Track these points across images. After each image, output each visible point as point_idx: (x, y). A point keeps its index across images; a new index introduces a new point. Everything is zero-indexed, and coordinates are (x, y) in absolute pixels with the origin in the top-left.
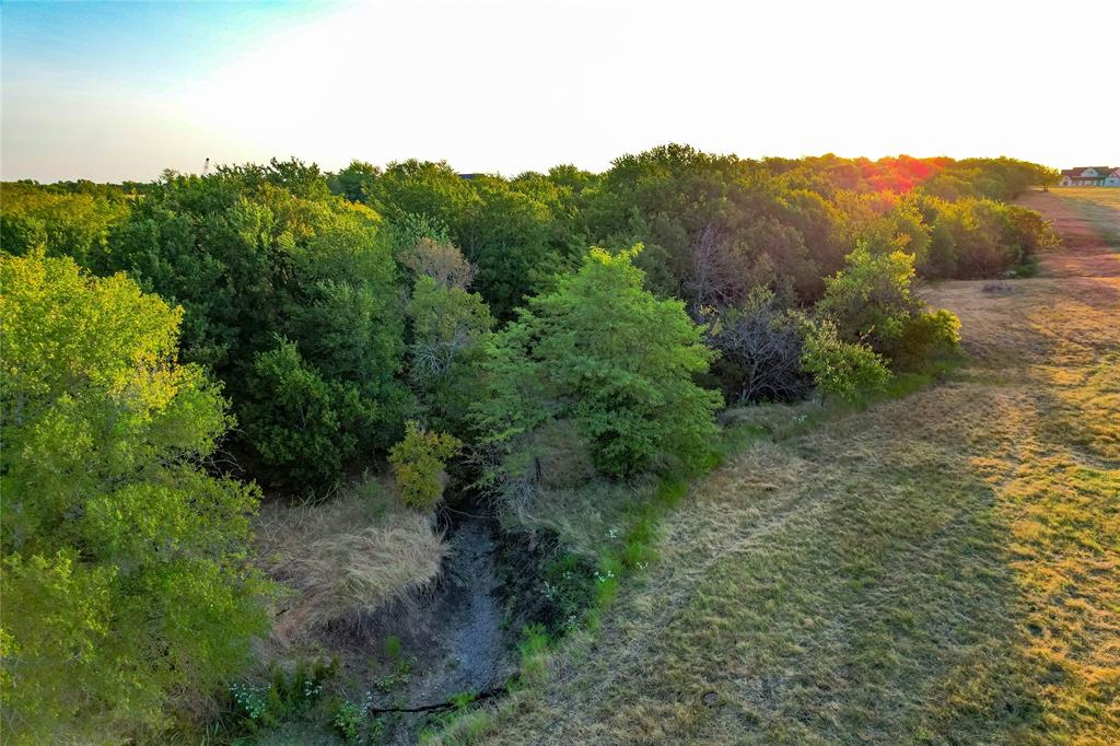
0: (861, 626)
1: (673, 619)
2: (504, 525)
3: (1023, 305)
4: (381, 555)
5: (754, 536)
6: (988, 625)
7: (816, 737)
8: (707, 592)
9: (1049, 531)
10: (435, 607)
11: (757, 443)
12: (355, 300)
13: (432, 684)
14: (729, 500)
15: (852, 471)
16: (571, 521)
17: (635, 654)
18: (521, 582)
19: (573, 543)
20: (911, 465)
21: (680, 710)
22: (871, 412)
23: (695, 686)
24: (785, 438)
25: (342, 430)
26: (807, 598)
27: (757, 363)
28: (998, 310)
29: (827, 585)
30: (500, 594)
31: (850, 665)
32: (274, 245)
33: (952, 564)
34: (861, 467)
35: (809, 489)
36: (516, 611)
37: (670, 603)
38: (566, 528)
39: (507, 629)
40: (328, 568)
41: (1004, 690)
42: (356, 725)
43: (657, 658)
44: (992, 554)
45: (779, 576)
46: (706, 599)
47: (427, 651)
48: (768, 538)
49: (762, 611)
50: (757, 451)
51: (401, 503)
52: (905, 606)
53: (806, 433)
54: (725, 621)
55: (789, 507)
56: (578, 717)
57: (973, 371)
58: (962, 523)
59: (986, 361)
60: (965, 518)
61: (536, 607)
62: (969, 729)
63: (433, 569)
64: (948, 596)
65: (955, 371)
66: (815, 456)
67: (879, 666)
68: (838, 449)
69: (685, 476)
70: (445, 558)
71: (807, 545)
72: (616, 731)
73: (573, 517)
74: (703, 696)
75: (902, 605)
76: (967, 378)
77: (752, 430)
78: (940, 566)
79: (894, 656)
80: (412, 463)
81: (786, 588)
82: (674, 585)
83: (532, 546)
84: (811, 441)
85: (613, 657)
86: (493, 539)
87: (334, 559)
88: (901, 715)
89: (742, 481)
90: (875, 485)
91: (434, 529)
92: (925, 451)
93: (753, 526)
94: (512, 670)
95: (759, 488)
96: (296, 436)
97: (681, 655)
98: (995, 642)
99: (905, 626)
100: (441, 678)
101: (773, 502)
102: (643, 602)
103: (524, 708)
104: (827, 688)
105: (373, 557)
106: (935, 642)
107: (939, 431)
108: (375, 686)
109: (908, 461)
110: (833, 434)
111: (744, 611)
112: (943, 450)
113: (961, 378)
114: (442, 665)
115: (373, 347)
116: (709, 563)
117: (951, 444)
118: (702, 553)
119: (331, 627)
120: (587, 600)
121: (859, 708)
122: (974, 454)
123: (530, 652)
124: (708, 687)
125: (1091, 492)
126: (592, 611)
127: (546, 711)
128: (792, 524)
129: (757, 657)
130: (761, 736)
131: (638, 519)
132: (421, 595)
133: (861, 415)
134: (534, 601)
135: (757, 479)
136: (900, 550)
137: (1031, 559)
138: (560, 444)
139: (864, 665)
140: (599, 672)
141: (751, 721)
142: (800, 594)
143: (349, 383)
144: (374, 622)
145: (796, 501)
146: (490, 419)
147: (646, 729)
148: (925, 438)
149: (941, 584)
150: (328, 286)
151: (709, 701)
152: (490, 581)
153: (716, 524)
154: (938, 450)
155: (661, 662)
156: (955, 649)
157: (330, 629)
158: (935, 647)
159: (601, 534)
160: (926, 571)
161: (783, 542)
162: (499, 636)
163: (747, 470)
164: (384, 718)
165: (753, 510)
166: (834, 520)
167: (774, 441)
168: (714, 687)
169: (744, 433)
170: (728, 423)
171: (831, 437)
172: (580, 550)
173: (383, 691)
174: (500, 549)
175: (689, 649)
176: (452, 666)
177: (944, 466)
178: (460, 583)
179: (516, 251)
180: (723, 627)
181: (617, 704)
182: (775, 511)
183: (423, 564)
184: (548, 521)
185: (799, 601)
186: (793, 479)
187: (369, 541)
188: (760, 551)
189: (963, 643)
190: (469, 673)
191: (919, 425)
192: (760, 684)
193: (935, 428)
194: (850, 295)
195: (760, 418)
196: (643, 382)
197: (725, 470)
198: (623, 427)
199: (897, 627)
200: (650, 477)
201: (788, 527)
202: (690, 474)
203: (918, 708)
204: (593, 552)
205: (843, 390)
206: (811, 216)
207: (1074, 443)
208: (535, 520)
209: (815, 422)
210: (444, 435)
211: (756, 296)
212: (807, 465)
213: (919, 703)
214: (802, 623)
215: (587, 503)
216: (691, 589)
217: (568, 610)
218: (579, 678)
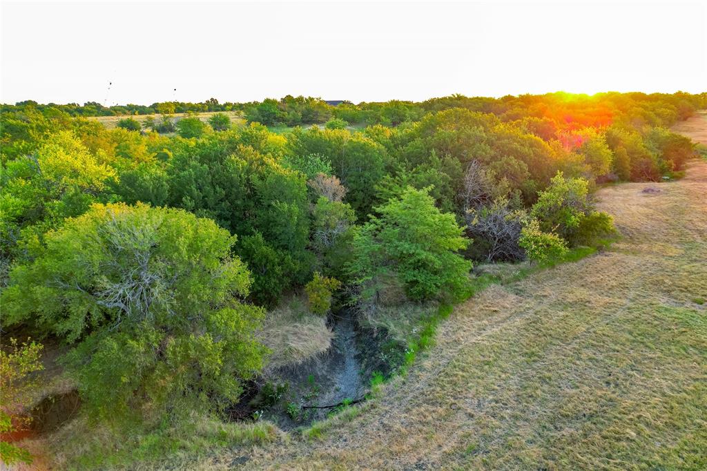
0: (527, 379)
1: (440, 372)
2: (361, 324)
3: (663, 202)
4: (303, 337)
5: (484, 335)
6: (586, 381)
7: (497, 423)
8: (458, 360)
9: (632, 338)
10: (328, 363)
11: (493, 285)
12: (289, 210)
13: (328, 397)
14: (473, 316)
15: (540, 302)
16: (394, 323)
17: (422, 386)
18: (369, 352)
19: (395, 335)
20: (571, 301)
21: (440, 410)
22: (557, 269)
23: (448, 401)
24: (508, 283)
25: (283, 276)
26: (504, 365)
27: (497, 239)
28: (647, 206)
29: (515, 360)
30: (359, 358)
31: (518, 395)
32: (248, 180)
33: (578, 352)
34: (545, 300)
35: (516, 312)
36: (367, 366)
37: (440, 365)
38: (392, 327)
39: (363, 374)
40: (279, 342)
41: (584, 408)
42: (297, 413)
43: (432, 389)
44: (599, 349)
45: (493, 355)
46: (457, 364)
47: (326, 383)
48: (490, 336)
49: (482, 370)
50: (492, 289)
51: (310, 311)
52: (550, 371)
53: (519, 280)
54: (464, 374)
55: (504, 321)
56: (396, 411)
57: (622, 246)
58: (589, 332)
59: (632, 239)
60: (591, 330)
61: (377, 364)
62: (564, 423)
63: (328, 345)
64: (571, 367)
65: (612, 245)
66: (522, 293)
67: (531, 396)
68: (535, 290)
69: (453, 303)
70: (332, 339)
71: (509, 340)
72: (412, 417)
73: (396, 321)
74: (451, 405)
75: (549, 371)
76: (618, 250)
77: (491, 278)
78: (572, 353)
79: (539, 392)
80: (316, 293)
81: (495, 360)
82: (442, 357)
83: (375, 335)
84: (522, 284)
85: (412, 387)
86: (355, 330)
87: (281, 338)
88: (536, 416)
89: (481, 306)
90: (550, 311)
91: (327, 325)
92: (582, 293)
93: (484, 330)
94: (367, 391)
95: (490, 310)
96: (262, 278)
97: (443, 388)
98: (587, 388)
99: (547, 380)
100: (332, 395)
101: (496, 317)
102: (427, 364)
103: (373, 407)
104: (506, 405)
105: (299, 338)
106: (560, 387)
107: (592, 282)
108: (304, 397)
109: (571, 298)
110: (534, 281)
111: (473, 370)
112: (591, 293)
113: (614, 250)
114: (332, 389)
115: (298, 233)
116: (460, 347)
117: (596, 289)
118: (457, 342)
119: (282, 370)
120: (402, 362)
121: (519, 413)
122: (607, 296)
123: (376, 384)
124: (453, 401)
125: (661, 319)
126: (403, 367)
127: (382, 408)
128: (503, 330)
129: (477, 390)
130: (474, 422)
131: (427, 324)
132: (322, 356)
133: (552, 271)
134: (376, 362)
135: (490, 305)
136: (555, 345)
137: (618, 351)
138: (389, 282)
139: (525, 396)
140: (405, 393)
141: (471, 416)
142: (501, 363)
143: (286, 252)
144: (301, 368)
145: (508, 318)
146: (355, 271)
147: (425, 417)
148: (583, 286)
149: (570, 362)
150: (276, 203)
151: (453, 407)
152: (353, 351)
153: (466, 328)
154: (588, 293)
155: (433, 390)
156: (568, 391)
157: (281, 370)
158: (559, 390)
159: (409, 331)
160: (565, 356)
161: (497, 338)
162: (359, 377)
163: (485, 300)
164: (308, 411)
165: (485, 322)
166: (524, 329)
167: (502, 284)
168: (456, 401)
169: (487, 280)
170: (478, 274)
171: (533, 283)
172: (398, 338)
173: (307, 399)
174: (358, 335)
175: (447, 385)
176: (337, 390)
177: (589, 302)
178: (339, 352)
179: (367, 174)
180: (463, 376)
181: (413, 407)
182: (496, 323)
183: (323, 342)
184: (383, 323)
185: (500, 367)
186: (508, 306)
187: (297, 330)
188: (485, 342)
189: (572, 388)
190: (346, 393)
191: (582, 278)
192: (476, 401)
193: (590, 280)
194: (551, 203)
195: (495, 271)
196: (431, 257)
197: (474, 299)
198: (421, 278)
199: (543, 380)
200: (434, 303)
201: (501, 331)
202: (456, 302)
203: (544, 413)
204: (404, 340)
205: (540, 258)
206: (534, 153)
207: (663, 291)
208: (377, 322)
209: (524, 274)
210: (332, 279)
211: (498, 201)
212: (517, 298)
213: (545, 412)
214: (500, 376)
215: (402, 315)
216: (450, 359)
217: (392, 366)
218: (397, 395)
